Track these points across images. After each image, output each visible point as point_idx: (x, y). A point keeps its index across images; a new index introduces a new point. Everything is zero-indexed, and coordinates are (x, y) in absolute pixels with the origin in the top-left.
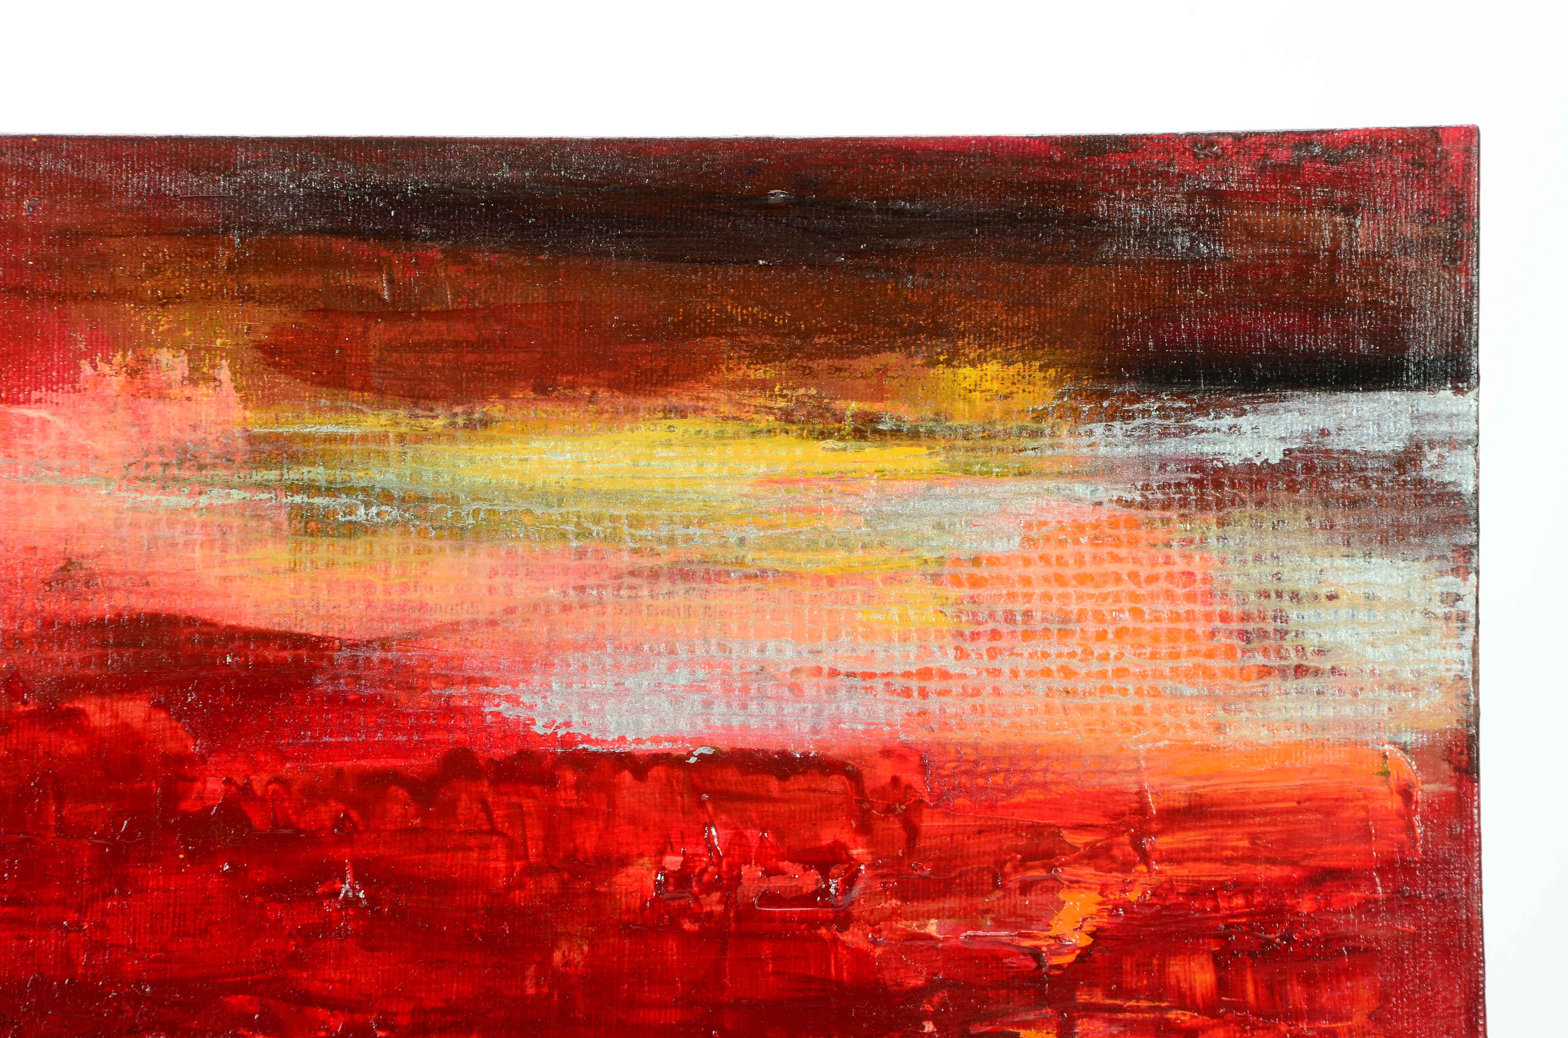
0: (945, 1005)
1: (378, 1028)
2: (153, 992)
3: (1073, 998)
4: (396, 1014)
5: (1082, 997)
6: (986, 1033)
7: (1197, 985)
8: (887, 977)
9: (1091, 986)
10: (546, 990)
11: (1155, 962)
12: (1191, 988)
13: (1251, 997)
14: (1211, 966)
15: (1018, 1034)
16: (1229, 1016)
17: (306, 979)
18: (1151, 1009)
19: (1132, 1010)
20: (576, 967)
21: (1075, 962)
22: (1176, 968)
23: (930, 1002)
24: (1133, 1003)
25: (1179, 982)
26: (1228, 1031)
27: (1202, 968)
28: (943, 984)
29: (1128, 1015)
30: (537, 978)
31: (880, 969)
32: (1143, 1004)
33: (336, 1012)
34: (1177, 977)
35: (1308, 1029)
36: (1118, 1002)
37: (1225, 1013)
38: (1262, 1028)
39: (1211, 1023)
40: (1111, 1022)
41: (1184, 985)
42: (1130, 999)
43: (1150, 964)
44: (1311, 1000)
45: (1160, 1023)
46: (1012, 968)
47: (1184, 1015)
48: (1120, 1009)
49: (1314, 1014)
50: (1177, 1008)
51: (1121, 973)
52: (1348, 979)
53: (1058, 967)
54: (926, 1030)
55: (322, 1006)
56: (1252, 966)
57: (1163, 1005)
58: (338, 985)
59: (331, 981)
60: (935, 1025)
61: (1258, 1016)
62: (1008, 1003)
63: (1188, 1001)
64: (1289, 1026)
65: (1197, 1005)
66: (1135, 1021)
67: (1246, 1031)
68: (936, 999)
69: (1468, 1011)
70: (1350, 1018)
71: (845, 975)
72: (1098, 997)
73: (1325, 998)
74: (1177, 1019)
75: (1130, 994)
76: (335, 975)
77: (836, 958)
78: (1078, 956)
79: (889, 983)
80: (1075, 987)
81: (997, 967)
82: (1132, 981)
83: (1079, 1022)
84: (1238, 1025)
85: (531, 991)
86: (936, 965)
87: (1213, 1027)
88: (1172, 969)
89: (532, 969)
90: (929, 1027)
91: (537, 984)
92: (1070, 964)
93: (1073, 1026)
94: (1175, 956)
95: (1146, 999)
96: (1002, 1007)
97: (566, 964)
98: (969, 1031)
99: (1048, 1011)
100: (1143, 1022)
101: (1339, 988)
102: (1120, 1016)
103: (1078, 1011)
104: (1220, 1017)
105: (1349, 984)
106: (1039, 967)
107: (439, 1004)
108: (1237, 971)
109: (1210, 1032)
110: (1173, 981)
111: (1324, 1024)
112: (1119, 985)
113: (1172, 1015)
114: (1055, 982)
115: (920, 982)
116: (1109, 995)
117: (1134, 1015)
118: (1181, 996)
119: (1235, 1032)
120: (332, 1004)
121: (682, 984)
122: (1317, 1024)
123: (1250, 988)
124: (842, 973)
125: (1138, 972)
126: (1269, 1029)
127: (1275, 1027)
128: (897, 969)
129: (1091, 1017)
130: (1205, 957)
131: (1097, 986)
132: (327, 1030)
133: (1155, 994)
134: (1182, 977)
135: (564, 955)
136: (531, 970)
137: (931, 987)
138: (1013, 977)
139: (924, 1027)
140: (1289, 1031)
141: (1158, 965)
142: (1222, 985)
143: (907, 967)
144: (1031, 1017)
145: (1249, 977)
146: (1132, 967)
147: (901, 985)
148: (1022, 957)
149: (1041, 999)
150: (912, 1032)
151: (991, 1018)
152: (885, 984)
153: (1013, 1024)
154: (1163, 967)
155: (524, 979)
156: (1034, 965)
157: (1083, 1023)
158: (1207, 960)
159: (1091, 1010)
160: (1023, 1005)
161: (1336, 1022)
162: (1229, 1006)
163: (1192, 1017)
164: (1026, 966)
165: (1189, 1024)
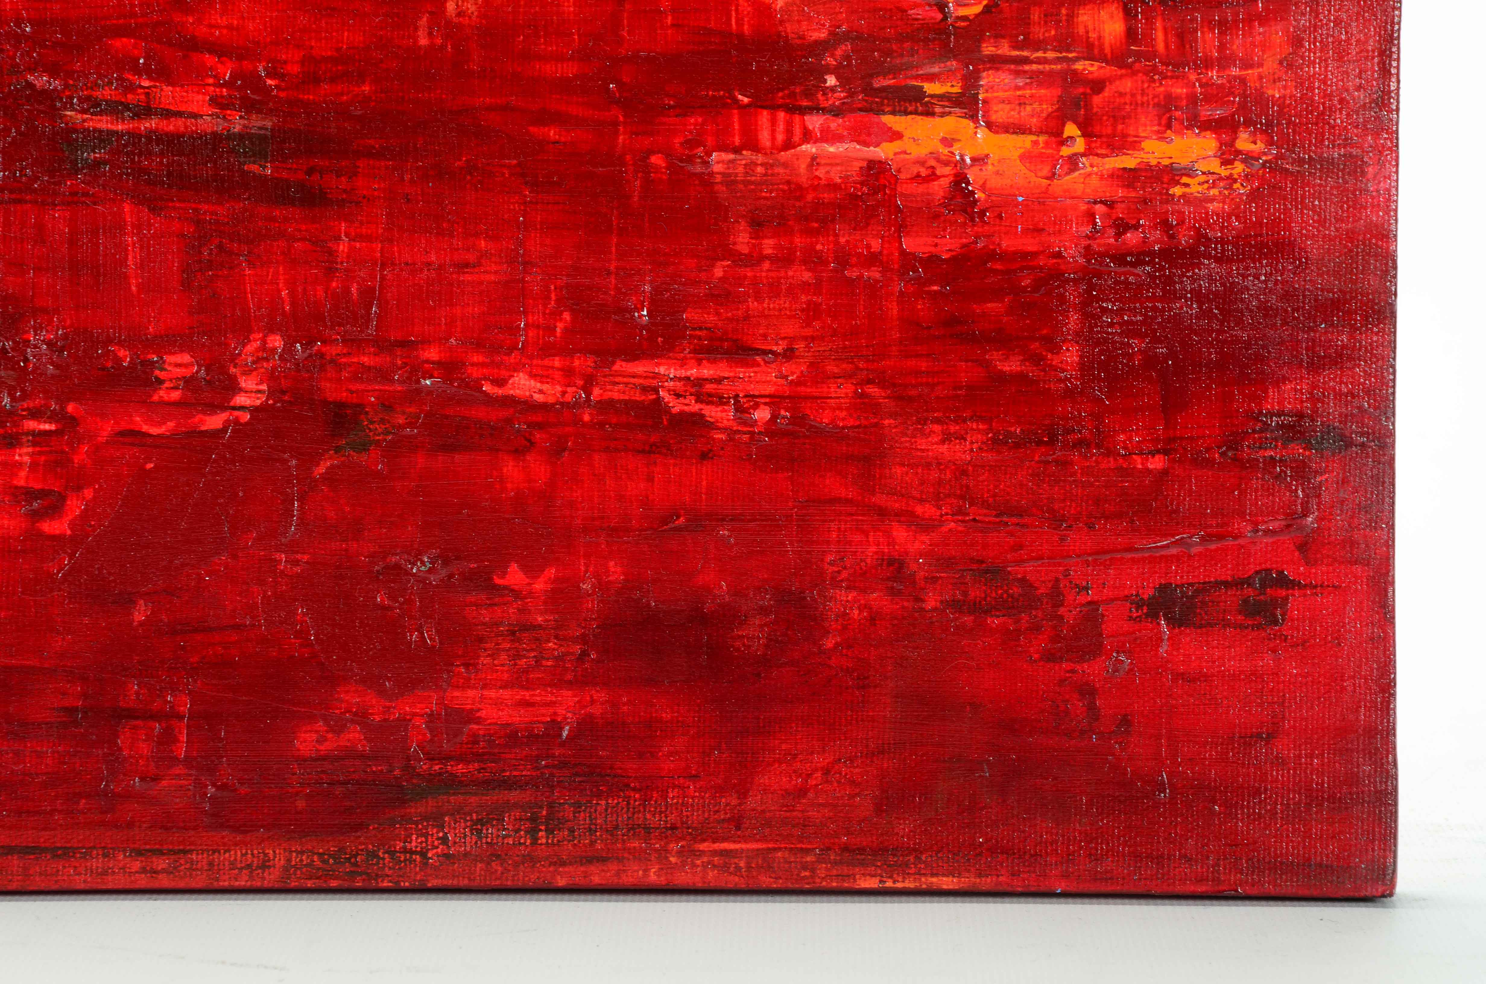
0: (848, 58)
1: (268, 76)
2: (34, 32)
3: (979, 49)
4: (285, 62)
5: (988, 49)
6: (889, 86)
7: (1107, 35)
8: (789, 30)
9: (997, 37)
10: (439, 41)
11: (1064, 11)
12: (1100, 38)
13: (1161, 46)
14: (1121, 15)
15: (922, 87)
16: (1137, 66)
17: (191, 24)
18: (1058, 60)
19: (1039, 61)
20: (470, 17)
21: (982, 13)
22: (1085, 18)
23: (832, 55)
24: (1040, 54)
25: (1087, 32)
26: (1136, 81)
27: (1112, 17)
28: (846, 36)
29: (1035, 67)
30: (431, 28)
31: (782, 22)
32: (1050, 55)
33: (224, 59)
34: (1086, 27)
35: (1218, 77)
36: (1025, 53)
37: (1133, 62)
38: (1172, 77)
39: (1119, 72)
40: (1017, 73)
41: (1093, 35)
42: (1037, 50)
43: (1058, 14)
44: (1222, 47)
45: (1067, 74)
46: (917, 19)
47: (1092, 65)
48: (1026, 61)
49: (1224, 61)
50: (1085, 59)
51: (1029, 24)
52: (1260, 25)
53: (964, 18)
54: (828, 84)
55: (210, 53)
56: (1163, 14)
57: (1070, 55)
58: (225, 31)
59: (218, 27)
60: (837, 79)
61: (1168, 66)
62: (913, 55)
63: (1096, 51)
64: (1199, 74)
65: (1106, 55)
66: (1041, 73)
67: (1154, 81)
68: (839, 52)
69: (1382, 53)
70: (1260, 65)
71: (746, 27)
72: (1005, 49)
73: (1237, 44)
74: (1084, 69)
75: (1037, 45)
76: (223, 21)
77: (737, 10)
78: (985, 6)
79: (791, 36)
80: (981, 39)
81: (902, 19)
82: (1039, 32)
83: (984, 74)
84: (1146, 74)
85: (423, 42)
86: (840, 17)
87: (1121, 77)
88: (1080, 19)
89: (425, 19)
90: (831, 81)
91: (430, 34)
92: (977, 16)
93: (978, 79)
94: (1085, 5)
95: (1054, 50)
96: (905, 59)
97: (459, 14)
98: (871, 84)
99: (953, 64)
100: (1051, 73)
101: (1251, 33)
102: (1027, 68)
103: (984, 63)
104: (1129, 66)
105: (1261, 30)
106: (945, 18)
107: (329, 53)
108: (1147, 19)
109: (1118, 83)
110: (1081, 31)
111: (1235, 71)
112: (1027, 36)
113: (1079, 66)
114: (959, 33)
115: (823, 35)
116: (1016, 46)
117: (1040, 67)
118: (1090, 46)
119: (1143, 82)
120: (221, 50)
121: (579, 35)
122: (1228, 72)
123: (1160, 36)
124: (743, 25)
125: (1046, 22)
126: (1177, 78)
127: (1184, 76)
128: (799, 22)
129: (997, 69)
130: (1115, 5)
131: (1003, 37)
132: (215, 77)
133: (1063, 43)
134: (1091, 27)
135: (457, 5)
136: (424, 21)
137: (835, 39)
138: (918, 29)
139: (825, 81)
140: (1197, 80)
141: (1067, 15)
142: (1131, 34)
143: (809, 19)
144: (936, 69)
145: (1158, 24)
146: (1040, 18)
147: (802, 37)
148: (927, 8)
149: (946, 52)
150: (814, 86)
151: (894, 72)
152: (787, 37)
153: (917, 77)
154: (1071, 16)
155: (416, 28)
156: (940, 16)
157: (989, 76)
158: (1117, 8)
159: (996, 62)
160: (928, 58)
161: (1246, 69)
162: (1138, 55)
163: (1101, 68)
164: (932, 18)
165: (1096, 75)
